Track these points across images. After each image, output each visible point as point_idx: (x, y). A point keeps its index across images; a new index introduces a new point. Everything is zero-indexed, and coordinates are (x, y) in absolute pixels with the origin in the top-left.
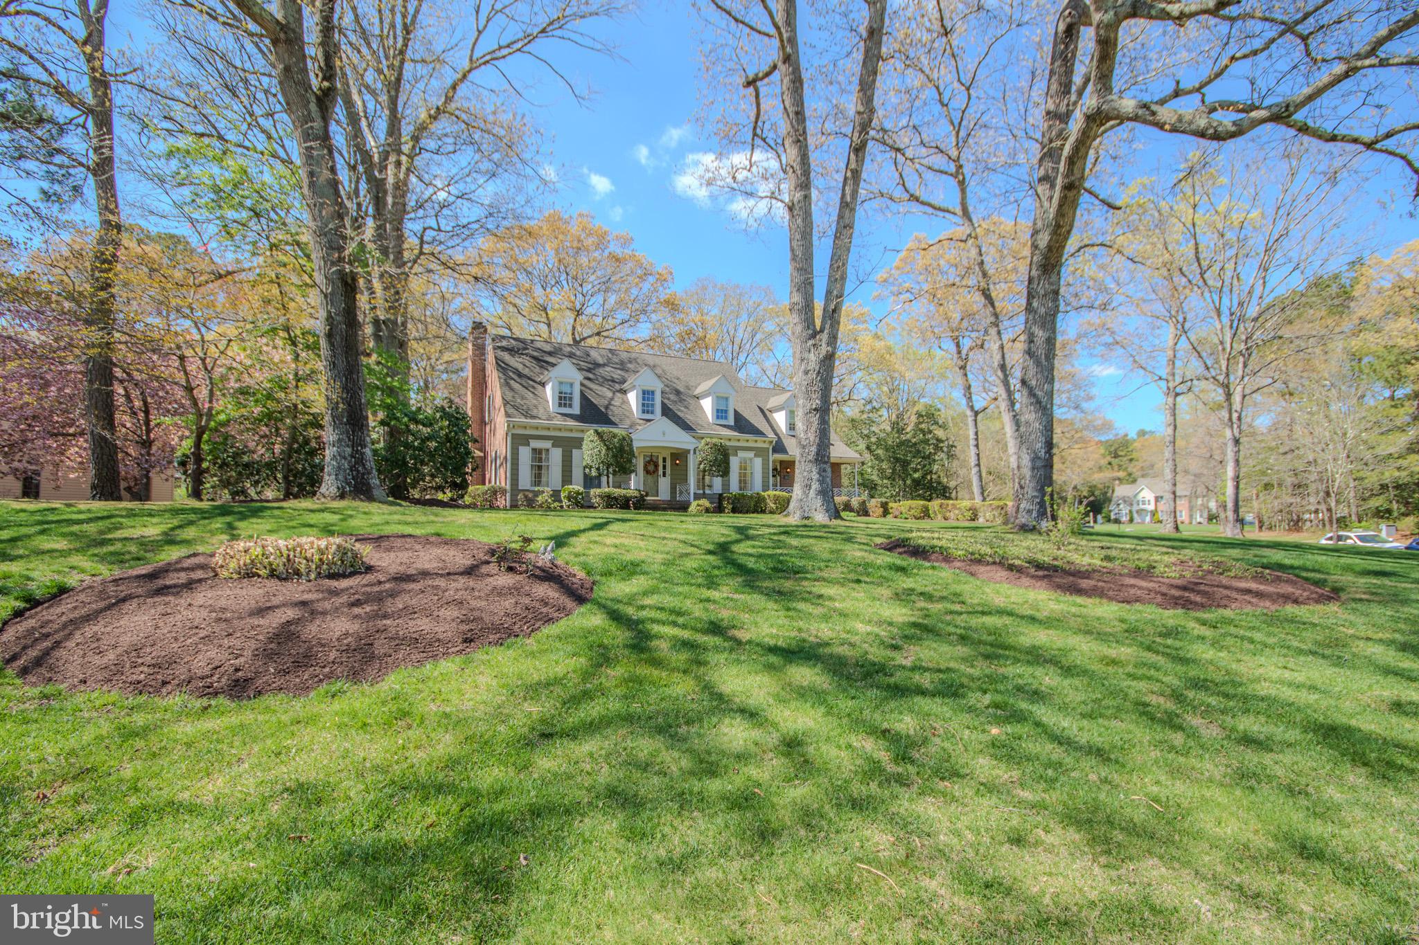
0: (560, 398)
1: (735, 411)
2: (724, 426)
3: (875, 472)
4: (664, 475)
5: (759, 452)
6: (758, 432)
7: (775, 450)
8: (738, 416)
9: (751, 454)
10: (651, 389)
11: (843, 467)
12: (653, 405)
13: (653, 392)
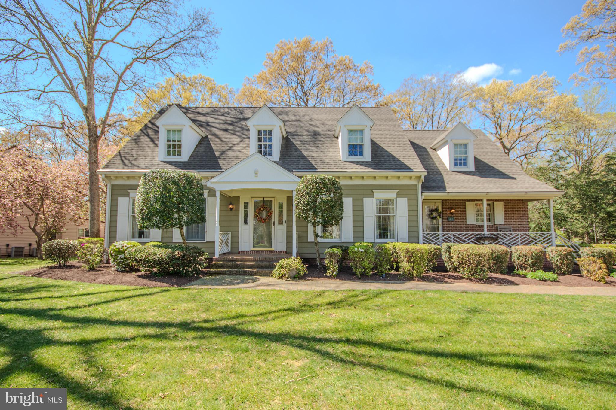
0: (169, 146)
1: (373, 143)
2: (358, 163)
3: (565, 207)
4: (246, 222)
5: (402, 191)
6: (401, 167)
7: (426, 187)
8: (376, 148)
9: (391, 195)
10: (268, 128)
11: (530, 205)
12: (270, 146)
13: (270, 132)
